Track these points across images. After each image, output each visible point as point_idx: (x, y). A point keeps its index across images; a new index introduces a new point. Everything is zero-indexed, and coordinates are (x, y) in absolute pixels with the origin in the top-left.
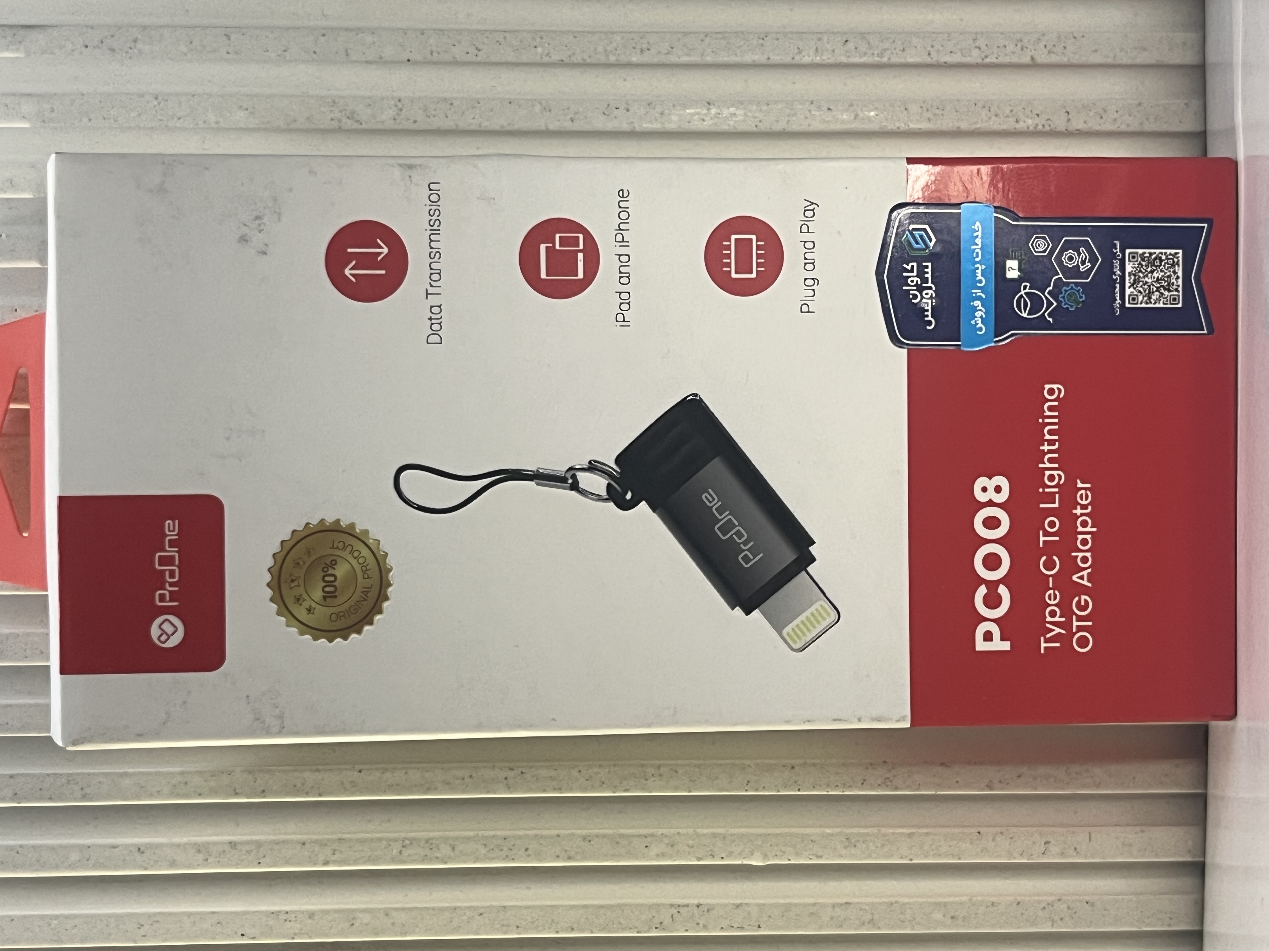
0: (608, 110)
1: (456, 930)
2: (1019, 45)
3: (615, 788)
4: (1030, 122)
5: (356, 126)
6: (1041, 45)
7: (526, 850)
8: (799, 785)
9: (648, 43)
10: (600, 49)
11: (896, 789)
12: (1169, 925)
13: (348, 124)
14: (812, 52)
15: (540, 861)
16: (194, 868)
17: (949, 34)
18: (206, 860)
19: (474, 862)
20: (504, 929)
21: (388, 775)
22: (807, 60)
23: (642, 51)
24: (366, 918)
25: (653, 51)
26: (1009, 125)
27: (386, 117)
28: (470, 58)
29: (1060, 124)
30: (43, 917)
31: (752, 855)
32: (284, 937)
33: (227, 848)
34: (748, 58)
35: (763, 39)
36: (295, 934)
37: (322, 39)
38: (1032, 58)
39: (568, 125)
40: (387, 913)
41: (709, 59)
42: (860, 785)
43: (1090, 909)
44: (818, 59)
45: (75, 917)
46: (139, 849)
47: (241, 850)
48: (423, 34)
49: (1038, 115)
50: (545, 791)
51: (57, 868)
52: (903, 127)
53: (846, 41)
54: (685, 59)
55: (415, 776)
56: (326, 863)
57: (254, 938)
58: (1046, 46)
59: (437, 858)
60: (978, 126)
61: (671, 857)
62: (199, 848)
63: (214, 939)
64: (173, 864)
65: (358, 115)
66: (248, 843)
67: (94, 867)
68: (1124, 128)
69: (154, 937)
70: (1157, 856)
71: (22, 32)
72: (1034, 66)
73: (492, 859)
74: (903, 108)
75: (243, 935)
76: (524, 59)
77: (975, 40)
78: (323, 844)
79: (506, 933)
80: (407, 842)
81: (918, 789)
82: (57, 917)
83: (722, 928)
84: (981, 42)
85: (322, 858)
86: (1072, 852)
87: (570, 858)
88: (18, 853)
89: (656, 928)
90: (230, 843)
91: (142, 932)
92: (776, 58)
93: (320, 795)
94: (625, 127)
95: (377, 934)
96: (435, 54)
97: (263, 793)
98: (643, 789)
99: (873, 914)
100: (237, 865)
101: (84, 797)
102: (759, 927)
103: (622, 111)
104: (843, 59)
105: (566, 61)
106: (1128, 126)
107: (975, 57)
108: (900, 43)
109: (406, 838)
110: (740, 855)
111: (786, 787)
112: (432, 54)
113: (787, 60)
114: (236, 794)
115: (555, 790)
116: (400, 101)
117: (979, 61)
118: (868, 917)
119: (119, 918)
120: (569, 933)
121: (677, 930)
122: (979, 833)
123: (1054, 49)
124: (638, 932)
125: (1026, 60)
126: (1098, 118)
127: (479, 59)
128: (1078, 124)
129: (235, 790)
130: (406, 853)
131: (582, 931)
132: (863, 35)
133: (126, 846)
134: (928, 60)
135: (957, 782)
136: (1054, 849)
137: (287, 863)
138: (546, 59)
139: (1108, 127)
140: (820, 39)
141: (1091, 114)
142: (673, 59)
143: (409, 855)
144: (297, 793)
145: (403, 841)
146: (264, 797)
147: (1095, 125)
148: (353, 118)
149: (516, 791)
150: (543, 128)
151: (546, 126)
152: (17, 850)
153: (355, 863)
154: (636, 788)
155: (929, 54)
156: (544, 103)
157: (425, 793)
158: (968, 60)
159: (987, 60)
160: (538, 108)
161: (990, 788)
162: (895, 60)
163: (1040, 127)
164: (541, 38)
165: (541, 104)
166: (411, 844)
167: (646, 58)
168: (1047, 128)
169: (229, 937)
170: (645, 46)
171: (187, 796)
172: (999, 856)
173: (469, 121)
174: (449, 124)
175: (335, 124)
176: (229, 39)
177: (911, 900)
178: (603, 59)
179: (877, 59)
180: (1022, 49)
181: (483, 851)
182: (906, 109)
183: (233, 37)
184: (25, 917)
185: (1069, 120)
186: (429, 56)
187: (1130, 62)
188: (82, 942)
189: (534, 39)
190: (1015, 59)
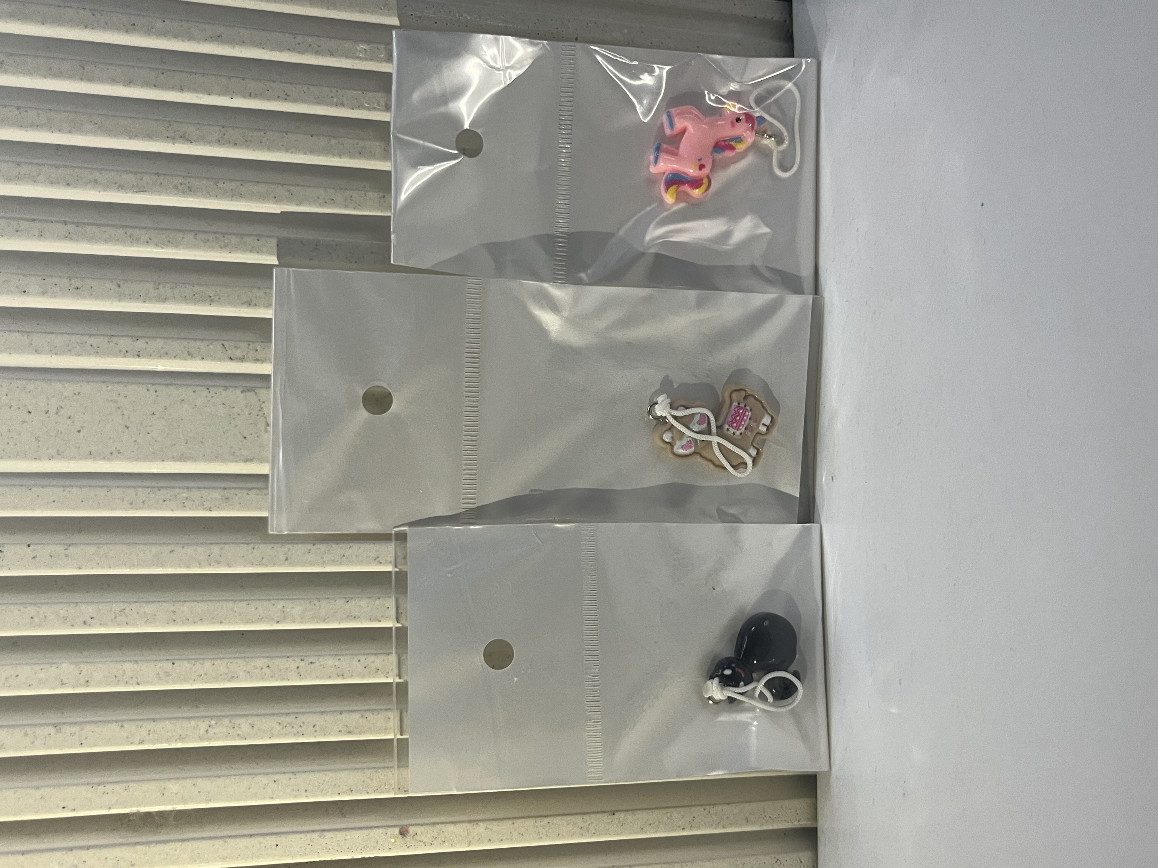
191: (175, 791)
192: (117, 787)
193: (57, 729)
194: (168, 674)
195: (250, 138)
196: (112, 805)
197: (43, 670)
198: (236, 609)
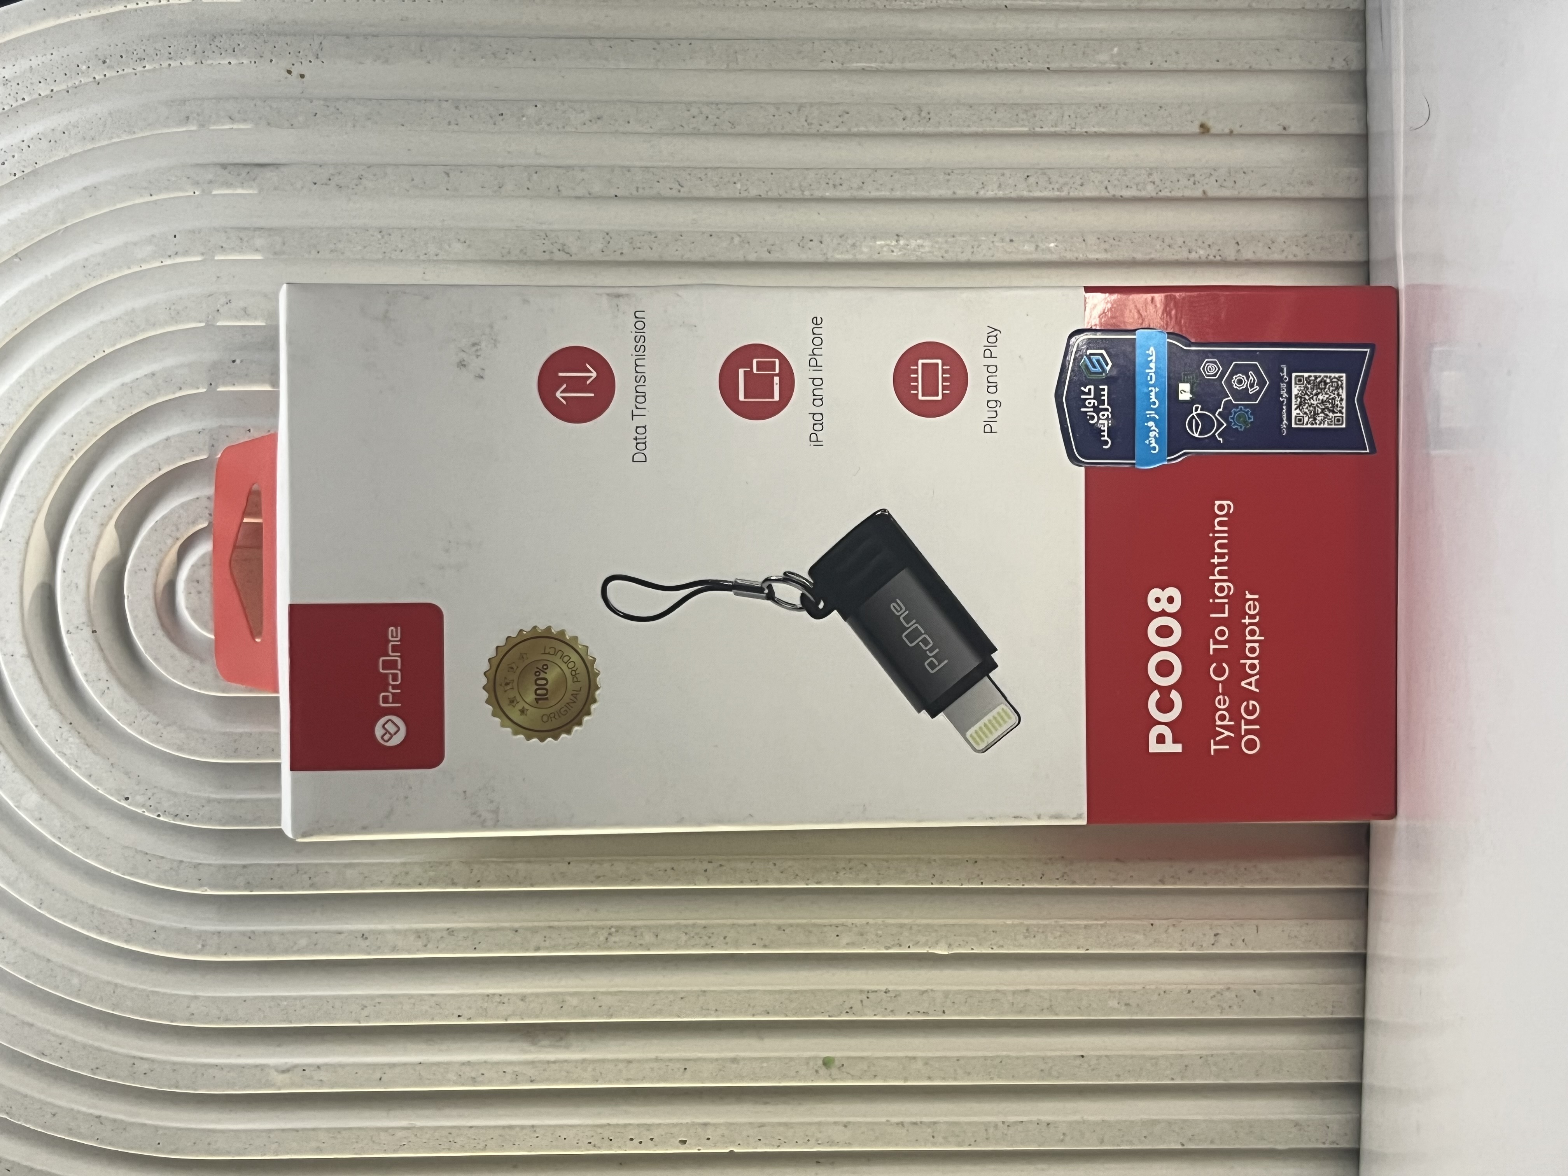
0: (803, 241)
1: (660, 1012)
2: (1192, 179)
3: (807, 880)
4: (1201, 252)
5: (565, 257)
6: (1213, 179)
7: (725, 938)
8: (982, 879)
9: (841, 178)
10: (796, 185)
11: (1074, 883)
12: (1332, 1014)
13: (559, 256)
14: (995, 186)
15: (737, 948)
16: (415, 953)
17: (1125, 169)
18: (426, 946)
19: (676, 949)
20: (704, 1012)
21: (596, 866)
22: (990, 194)
23: (835, 186)
24: (574, 1001)
25: (844, 187)
26: (1183, 255)
27: (594, 250)
28: (674, 193)
29: (1230, 254)
30: (273, 998)
31: (937, 944)
32: (498, 1018)
33: (445, 934)
34: (935, 193)
35: (949, 174)
36: (509, 1016)
37: (535, 177)
38: (1204, 192)
39: (766, 257)
40: (594, 996)
41: (898, 194)
42: (1039, 879)
43: (1257, 997)
44: (1001, 194)
45: (301, 998)
46: (363, 935)
47: (458, 937)
48: (629, 171)
49: (1209, 246)
50: (742, 882)
51: (286, 951)
52: (1081, 257)
53: (1028, 176)
54: (875, 194)
55: (621, 868)
56: (537, 949)
57: (470, 1019)
58: (1217, 181)
59: (641, 945)
60: (1153, 256)
61: (860, 946)
62: (418, 934)
63: (433, 1019)
64: (394, 949)
65: (569, 247)
66: (465, 930)
67: (322, 952)
68: (1291, 258)
69: (377, 1018)
70: (1321, 947)
71: (256, 170)
72: (1205, 199)
73: (694, 947)
74: (1081, 240)
75: (459, 1016)
76: (724, 194)
77: (1150, 174)
78: (534, 931)
79: (705, 1016)
80: (613, 930)
81: (1094, 884)
82: (286, 998)
83: (909, 1013)
84: (1156, 177)
85: (533, 944)
86: (1240, 942)
87: (765, 946)
88: (250, 938)
89: (847, 1012)
90: (448, 929)
91: (365, 1013)
92: (961, 193)
93: (532, 885)
94: (820, 258)
95: (585, 1017)
96: (641, 191)
97: (478, 883)
98: (835, 881)
99: (1051, 1001)
100: (453, 951)
101: (313, 886)
102: (944, 1012)
103: (815, 243)
104: (1025, 194)
105: (763, 196)
106: (1295, 256)
107: (1150, 191)
108: (1078, 178)
109: (612, 927)
110: (926, 944)
111: (969, 881)
112: (637, 191)
113: (972, 194)
114: (454, 884)
115: (752, 881)
116: (608, 234)
117: (1154, 194)
118: (1046, 1004)
119: (345, 999)
120: (765, 1017)
121: (866, 1015)
122: (1152, 925)
123: (1225, 184)
124: (830, 1016)
125: (1198, 193)
126: (1267, 249)
127: (681, 195)
128: (1248, 254)
129: (453, 879)
130: (612, 939)
131: (776, 1014)
132: (1043, 171)
133: (351, 932)
134: (1104, 194)
135: (1131, 876)
136: (1224, 940)
137: (501, 948)
138: (744, 194)
139: (1276, 257)
140: (1003, 175)
141: (1260, 244)
142: (864, 194)
143: (615, 942)
144: (511, 883)
145: (610, 929)
146: (479, 887)
147: (1263, 254)
148: (563, 250)
149: (715, 883)
150: (741, 259)
151: (744, 257)
152: (251, 935)
153: (564, 949)
154: (829, 881)
155: (1106, 188)
156: (743, 235)
157: (630, 884)
158: (1143, 194)
159: (1161, 194)
160: (737, 240)
161: (1162, 882)
162: (1074, 194)
163: (1211, 257)
164: (740, 175)
165: (740, 236)
166: (617, 931)
167: (838, 194)
168: (1218, 258)
169: (446, 1017)
170: (838, 182)
171: (407, 886)
172: (1171, 947)
173: (673, 253)
174: (653, 256)
175: (547, 256)
176: (449, 177)
177: (1087, 988)
178: (797, 194)
179: (1057, 193)
180: (1194, 184)
181: (684, 938)
182: (1084, 240)
183: (451, 175)
184: (255, 998)
185: (1239, 251)
186: (635, 193)
187: (1297, 195)
188: (310, 1022)
189: (733, 176)
190: (1188, 193)
193: (449, 932)
194: (563, 874)
195: (638, 245)
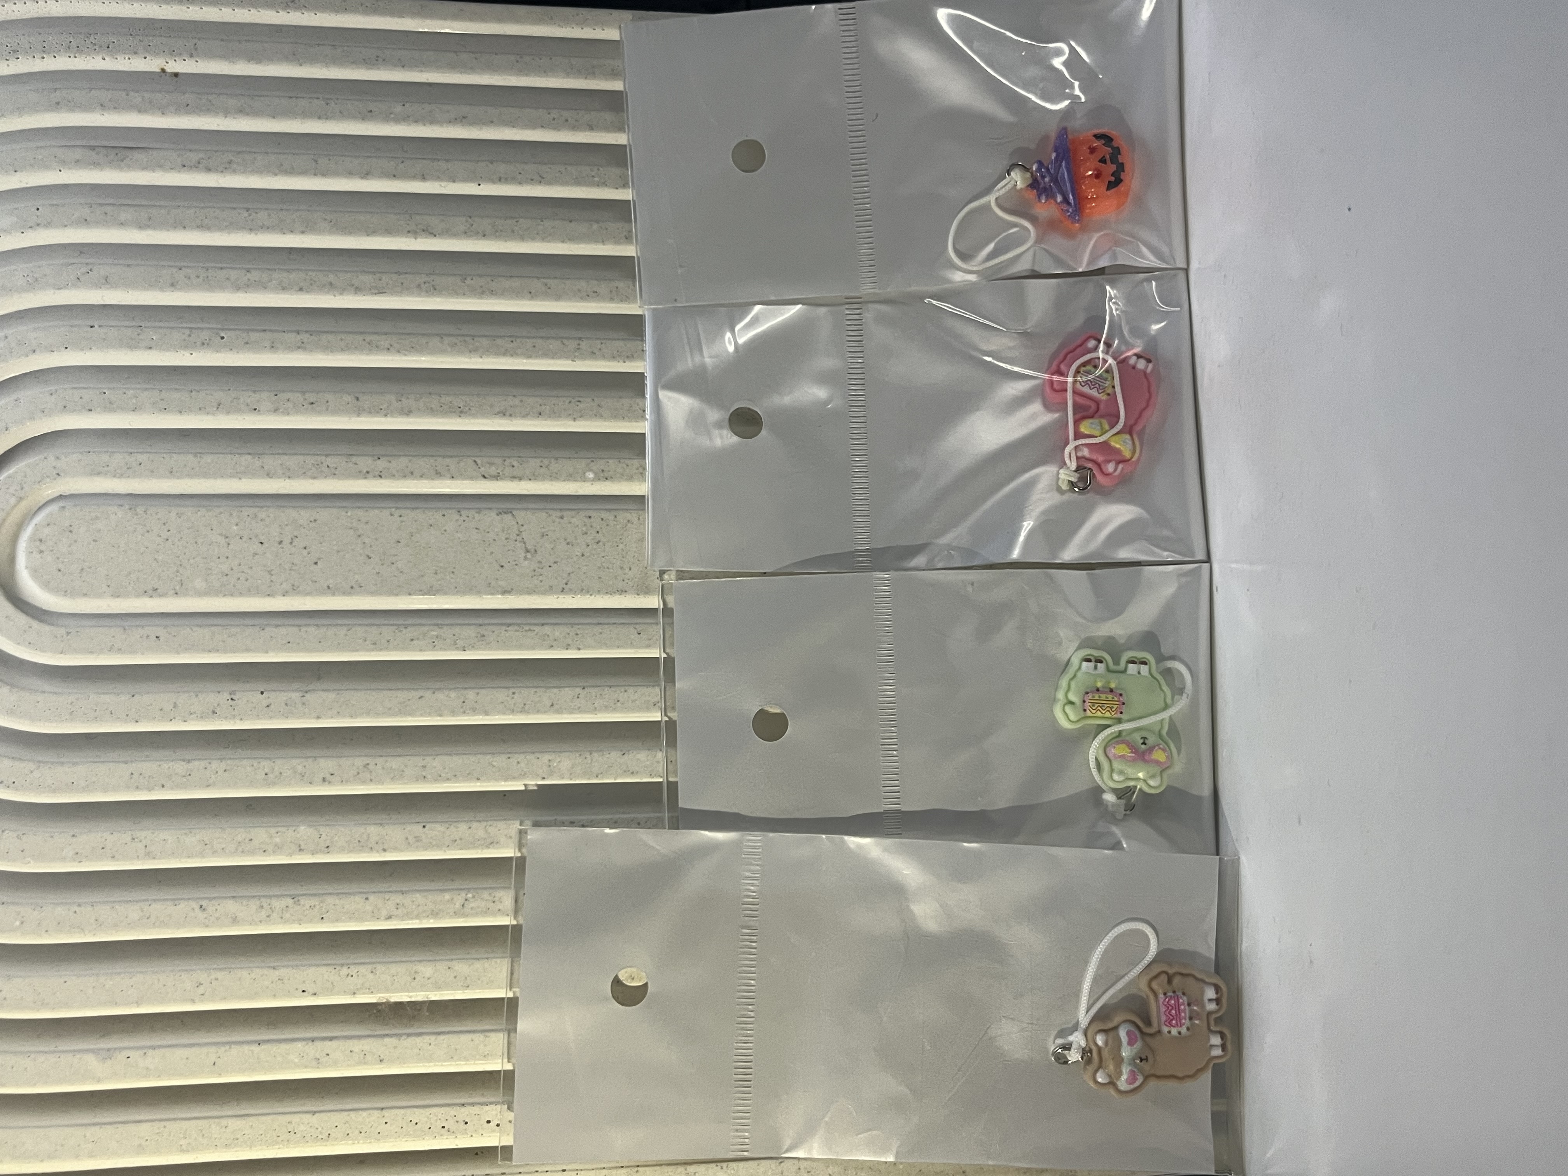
21: (452, 828)
47: (304, 906)
55: (478, 832)
85: (384, 913)
137: (349, 918)
191: (428, 975)
192: (363, 969)
193: (295, 902)
194: (418, 839)
195: (501, 228)
196: (358, 989)
197: (279, 834)
198: (495, 764)
